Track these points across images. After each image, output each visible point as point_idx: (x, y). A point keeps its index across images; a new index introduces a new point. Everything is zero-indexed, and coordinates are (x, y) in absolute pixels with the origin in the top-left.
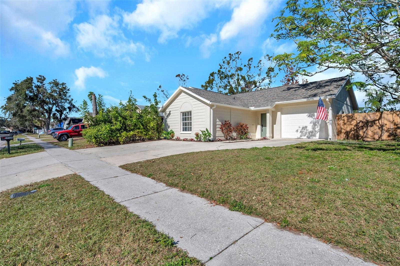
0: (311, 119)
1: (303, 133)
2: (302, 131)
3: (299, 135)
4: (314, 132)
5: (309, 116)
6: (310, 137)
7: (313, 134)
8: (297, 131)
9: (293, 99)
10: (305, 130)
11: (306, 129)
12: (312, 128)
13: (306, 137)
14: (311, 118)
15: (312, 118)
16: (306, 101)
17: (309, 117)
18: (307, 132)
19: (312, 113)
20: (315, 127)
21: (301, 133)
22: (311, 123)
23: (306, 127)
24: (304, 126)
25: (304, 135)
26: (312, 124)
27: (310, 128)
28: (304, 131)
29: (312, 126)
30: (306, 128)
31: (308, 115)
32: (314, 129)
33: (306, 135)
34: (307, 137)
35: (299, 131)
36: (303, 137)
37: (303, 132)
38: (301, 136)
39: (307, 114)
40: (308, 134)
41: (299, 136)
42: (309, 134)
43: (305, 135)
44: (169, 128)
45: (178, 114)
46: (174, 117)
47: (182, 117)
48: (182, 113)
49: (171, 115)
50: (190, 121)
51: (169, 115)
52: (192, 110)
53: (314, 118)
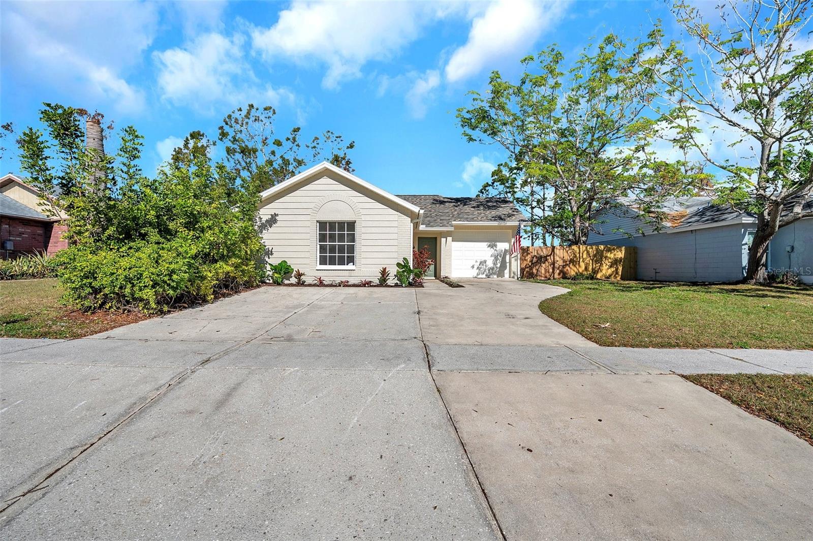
0: (491, 251)
1: (481, 270)
2: (480, 266)
3: (474, 272)
4: (495, 269)
5: (489, 246)
7: (494, 271)
8: (473, 267)
9: (472, 220)
10: (483, 265)
11: (484, 264)
12: (492, 264)
13: (484, 276)
14: (492, 249)
16: (497, 225)
17: (489, 248)
18: (487, 268)
19: (493, 243)
20: (497, 263)
21: (478, 270)
22: (492, 256)
23: (485, 262)
24: (483, 260)
26: (493, 258)
27: (490, 264)
29: (493, 260)
30: (486, 263)
32: (496, 265)
33: (485, 273)
34: (486, 276)
35: (476, 267)
36: (480, 276)
37: (481, 268)
38: (478, 275)
39: (486, 243)
40: (488, 272)
41: (475, 275)
42: (489, 271)
43: (483, 272)
44: (270, 256)
45: (308, 224)
46: (292, 230)
47: (318, 232)
48: (318, 224)
49: (276, 225)
50: (346, 243)
51: (272, 225)
52: (357, 220)
53: (495, 250)
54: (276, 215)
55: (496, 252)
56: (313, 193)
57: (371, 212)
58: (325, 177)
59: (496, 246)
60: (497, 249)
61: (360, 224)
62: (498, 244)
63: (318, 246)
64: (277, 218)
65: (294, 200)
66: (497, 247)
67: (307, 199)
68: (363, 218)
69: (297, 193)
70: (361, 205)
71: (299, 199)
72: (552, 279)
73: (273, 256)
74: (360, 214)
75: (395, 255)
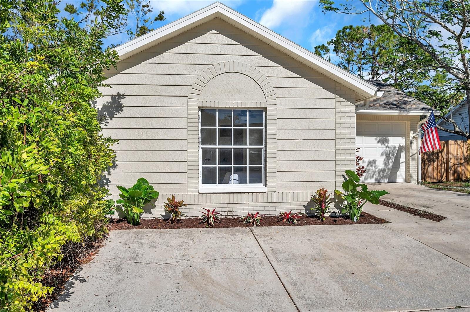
0: (381, 148)
1: (370, 172)
4: (387, 171)
5: (380, 141)
6: (380, 179)
7: (385, 175)
10: (372, 166)
11: (374, 165)
12: (383, 164)
13: (373, 180)
14: (383, 146)
15: (385, 145)
17: (379, 144)
18: (377, 170)
19: (384, 137)
20: (388, 162)
22: (382, 154)
23: (374, 161)
24: (371, 160)
25: (370, 177)
26: (384, 157)
27: (380, 164)
28: (371, 168)
29: (385, 160)
30: (375, 163)
31: (378, 140)
32: (387, 166)
33: (375, 176)
34: (376, 180)
39: (376, 138)
40: (377, 175)
42: (379, 173)
43: (372, 175)
44: (112, 170)
45: (183, 112)
46: (155, 123)
47: (200, 127)
48: (200, 113)
49: (122, 114)
50: (248, 146)
51: (114, 114)
52: (268, 106)
53: (387, 147)
54: (120, 96)
55: (388, 149)
56: (191, 59)
57: (293, 93)
58: (214, 31)
59: (387, 141)
60: (389, 145)
61: (274, 114)
62: (390, 138)
63: (201, 152)
64: (122, 101)
65: (158, 69)
66: (390, 142)
67: (182, 69)
68: (279, 103)
69: (164, 57)
70: (274, 82)
71: (166, 69)
72: (444, 180)
73: (116, 170)
74: (274, 97)
75: (331, 166)
